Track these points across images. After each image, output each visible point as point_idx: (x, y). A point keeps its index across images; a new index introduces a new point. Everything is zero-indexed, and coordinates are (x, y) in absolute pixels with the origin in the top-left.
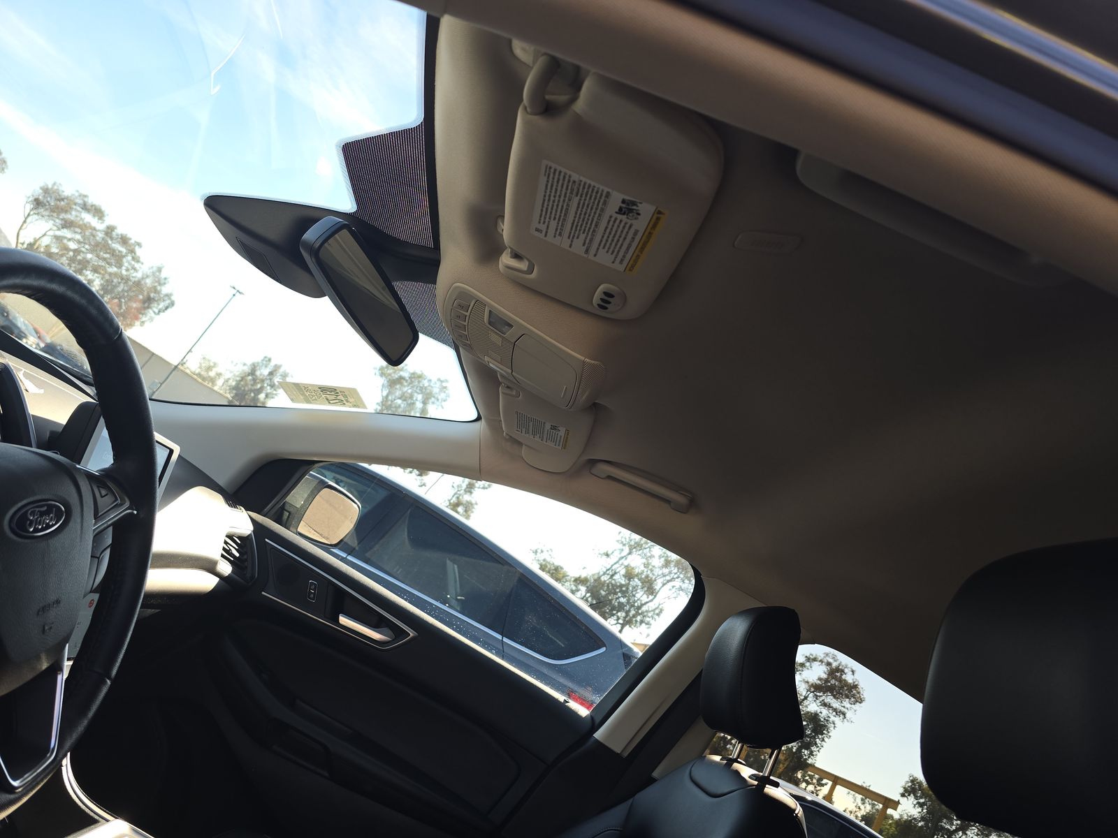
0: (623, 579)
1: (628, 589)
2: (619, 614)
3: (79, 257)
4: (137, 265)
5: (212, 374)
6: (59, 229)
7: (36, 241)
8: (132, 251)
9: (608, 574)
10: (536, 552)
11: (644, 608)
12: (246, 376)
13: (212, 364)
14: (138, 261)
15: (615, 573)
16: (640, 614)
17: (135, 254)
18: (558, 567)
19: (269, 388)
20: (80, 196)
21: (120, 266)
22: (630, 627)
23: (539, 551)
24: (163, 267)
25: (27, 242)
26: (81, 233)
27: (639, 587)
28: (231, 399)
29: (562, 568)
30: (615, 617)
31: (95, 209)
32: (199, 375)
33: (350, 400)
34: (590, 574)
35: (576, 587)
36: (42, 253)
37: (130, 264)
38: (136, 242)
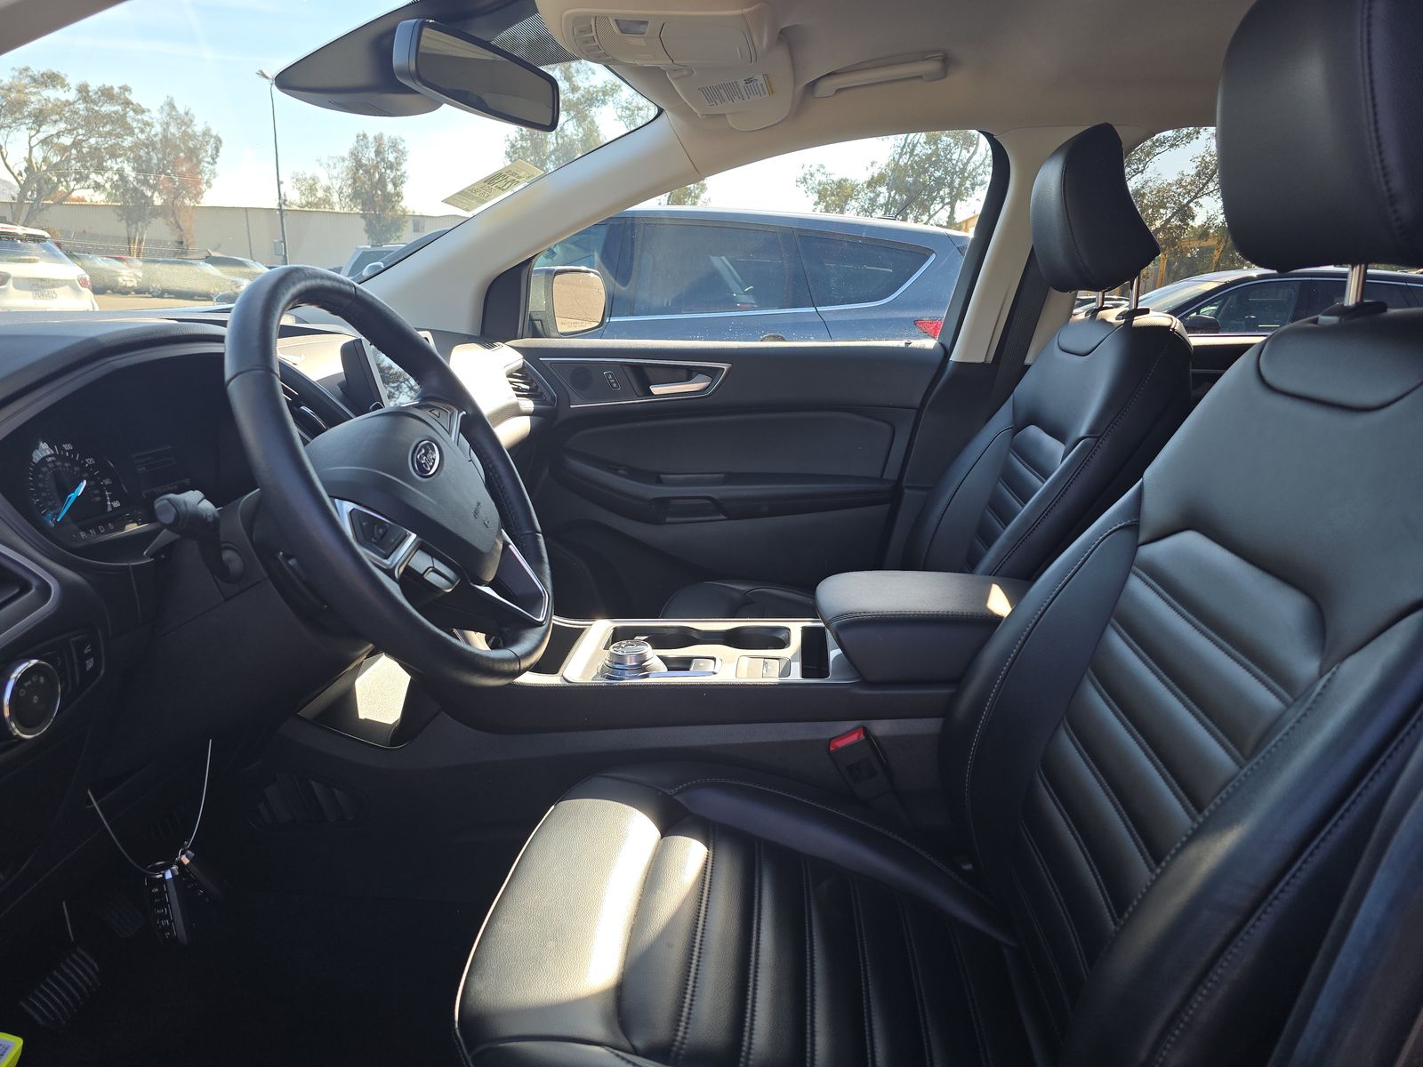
0: (927, 147)
1: (939, 155)
2: (942, 193)
3: (85, 150)
4: (146, 117)
5: (320, 194)
6: (38, 132)
7: (29, 160)
8: (127, 103)
9: (906, 153)
10: (805, 180)
11: (970, 168)
12: (355, 173)
13: (311, 182)
14: (143, 112)
15: (915, 146)
16: (967, 178)
17: (132, 104)
18: (840, 182)
19: (388, 171)
20: (21, 73)
21: (132, 133)
22: (961, 200)
23: (808, 177)
24: (172, 99)
25: (22, 170)
26: (61, 119)
27: (952, 145)
28: (361, 212)
29: (846, 180)
30: (938, 200)
31: (49, 78)
32: (308, 204)
33: (521, 175)
34: (884, 166)
35: (874, 192)
36: (46, 170)
37: (138, 121)
38: (120, 88)
